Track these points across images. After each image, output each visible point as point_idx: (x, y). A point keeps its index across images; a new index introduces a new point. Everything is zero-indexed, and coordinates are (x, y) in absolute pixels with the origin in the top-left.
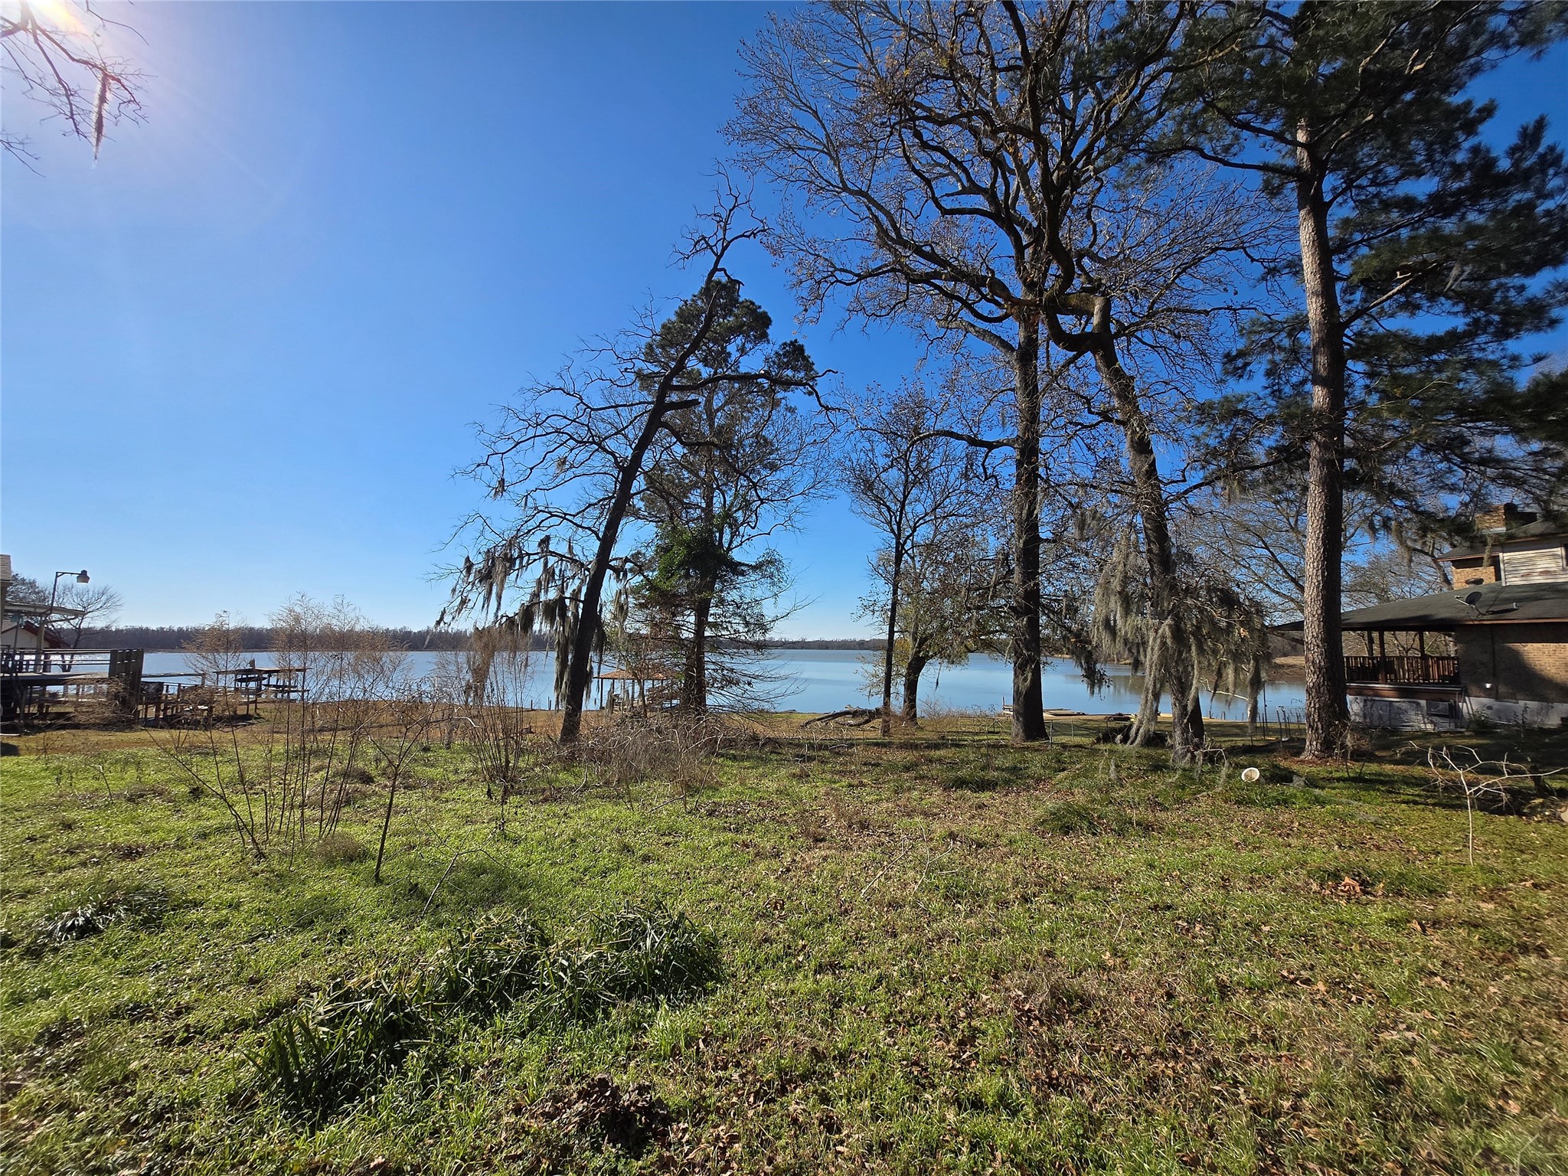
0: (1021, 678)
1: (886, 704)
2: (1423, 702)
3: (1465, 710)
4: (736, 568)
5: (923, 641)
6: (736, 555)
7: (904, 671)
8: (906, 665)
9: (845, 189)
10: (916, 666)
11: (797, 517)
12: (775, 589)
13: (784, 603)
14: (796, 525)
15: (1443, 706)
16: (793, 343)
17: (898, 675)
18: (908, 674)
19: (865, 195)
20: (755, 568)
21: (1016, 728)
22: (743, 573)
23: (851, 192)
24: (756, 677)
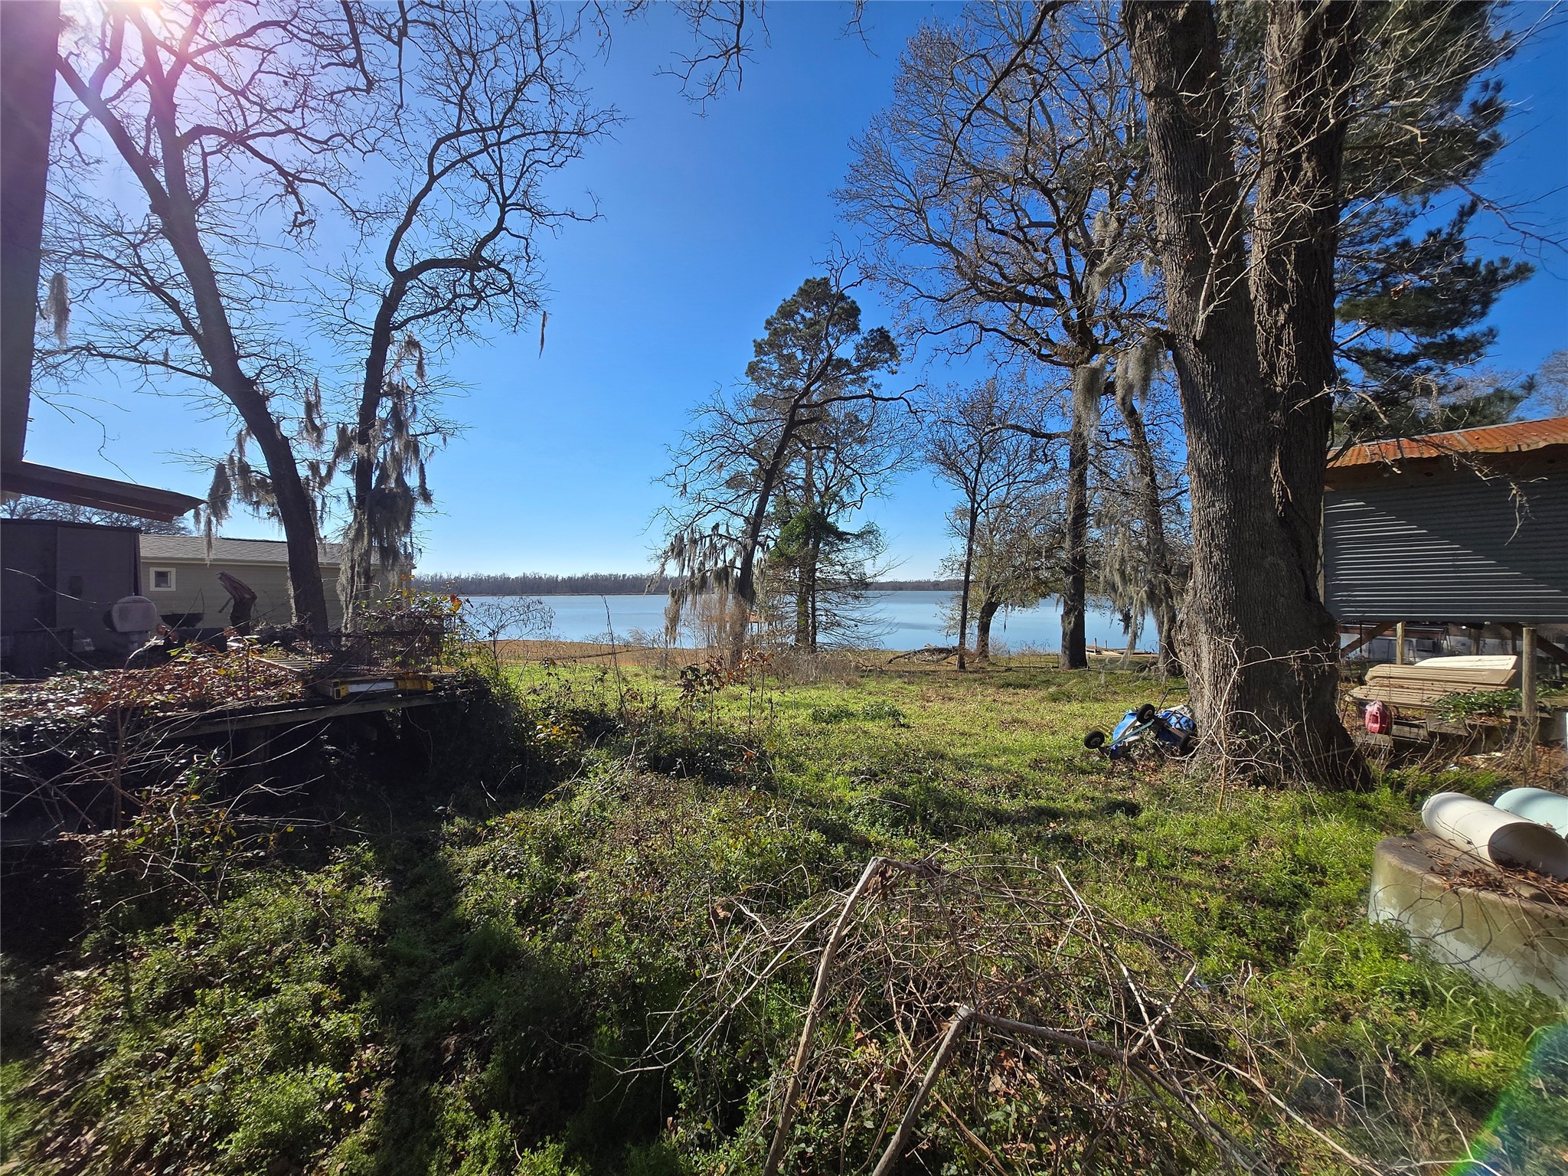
0: (1067, 622)
1: (962, 643)
2: (1414, 640)
3: (1445, 646)
4: (842, 536)
5: (995, 588)
6: (842, 527)
7: (978, 614)
8: (979, 610)
9: (932, 241)
10: (989, 610)
11: (885, 485)
12: (874, 553)
13: (881, 562)
14: (885, 492)
15: (1428, 643)
16: (880, 330)
17: (973, 618)
18: (982, 617)
19: (948, 245)
20: (857, 537)
21: (1064, 660)
22: (847, 541)
23: (936, 244)
24: (860, 621)
